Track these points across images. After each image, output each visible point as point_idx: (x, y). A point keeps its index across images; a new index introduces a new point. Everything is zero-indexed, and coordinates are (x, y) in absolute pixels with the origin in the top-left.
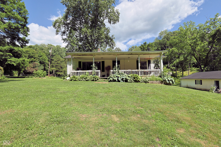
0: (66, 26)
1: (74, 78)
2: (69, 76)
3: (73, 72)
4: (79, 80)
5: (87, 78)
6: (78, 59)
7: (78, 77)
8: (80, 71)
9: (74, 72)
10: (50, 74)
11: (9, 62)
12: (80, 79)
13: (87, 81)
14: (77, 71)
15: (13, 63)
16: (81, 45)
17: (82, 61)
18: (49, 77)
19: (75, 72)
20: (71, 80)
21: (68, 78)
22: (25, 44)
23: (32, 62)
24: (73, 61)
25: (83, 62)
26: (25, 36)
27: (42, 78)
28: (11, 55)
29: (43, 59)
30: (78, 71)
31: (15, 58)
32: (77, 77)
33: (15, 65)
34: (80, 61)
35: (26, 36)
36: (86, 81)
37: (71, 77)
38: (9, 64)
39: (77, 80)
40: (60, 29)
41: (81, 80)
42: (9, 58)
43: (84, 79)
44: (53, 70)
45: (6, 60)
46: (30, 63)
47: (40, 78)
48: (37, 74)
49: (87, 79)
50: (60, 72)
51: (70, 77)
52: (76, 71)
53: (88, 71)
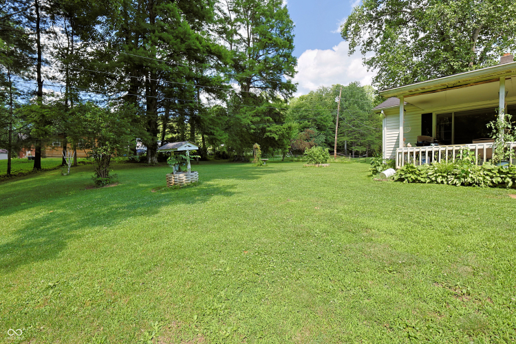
0: (374, 24)
1: (412, 172)
2: (393, 165)
3: (406, 153)
4: (432, 182)
5: (467, 173)
6: (421, 106)
7: (424, 167)
8: (433, 148)
9: (409, 150)
10: (338, 151)
11: (268, 134)
12: (436, 177)
13: (470, 185)
14: (421, 149)
15: (274, 135)
16: (420, 65)
17: (435, 110)
18: (337, 161)
19: (412, 153)
20: (401, 180)
21: (389, 172)
22: (291, 94)
23: (304, 128)
24: (404, 115)
25: (438, 115)
26: (290, 78)
27: (320, 165)
28: (271, 119)
29: (322, 120)
30: (427, 149)
31: (277, 124)
32: (420, 167)
33: (277, 138)
34: (427, 111)
35: (292, 76)
36: (463, 184)
37: (397, 167)
38: (268, 137)
39: (422, 180)
40: (358, 37)
41: (439, 180)
42: (269, 127)
43: (451, 178)
44: (343, 142)
45: (264, 130)
46: (302, 131)
47: (317, 165)
48: (310, 156)
49: (469, 180)
50: (358, 145)
51: (395, 168)
52: (415, 150)
53: (469, 146)
